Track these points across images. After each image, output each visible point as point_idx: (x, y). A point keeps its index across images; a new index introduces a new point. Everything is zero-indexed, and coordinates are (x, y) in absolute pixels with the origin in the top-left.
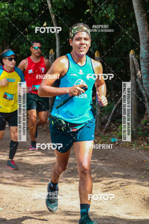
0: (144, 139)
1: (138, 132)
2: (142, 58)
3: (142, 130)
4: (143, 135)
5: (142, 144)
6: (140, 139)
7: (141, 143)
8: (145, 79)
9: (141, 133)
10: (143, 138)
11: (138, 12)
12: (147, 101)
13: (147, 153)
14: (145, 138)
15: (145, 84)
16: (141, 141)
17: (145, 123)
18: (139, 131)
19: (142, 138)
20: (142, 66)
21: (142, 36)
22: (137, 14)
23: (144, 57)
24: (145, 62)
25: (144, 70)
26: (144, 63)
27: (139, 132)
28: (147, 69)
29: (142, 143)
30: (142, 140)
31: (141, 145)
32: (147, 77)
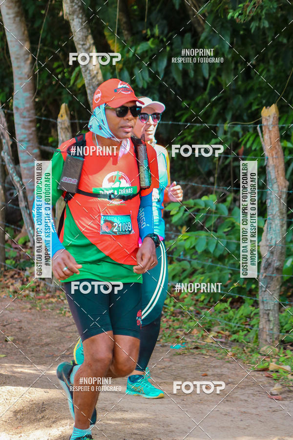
0: (16, 276)
1: (5, 263)
2: (17, 108)
3: (14, 259)
4: (16, 268)
5: (11, 287)
6: (9, 276)
7: (10, 284)
8: (24, 152)
9: (11, 262)
10: (15, 274)
11: (8, 14)
12: (23, 198)
13: (20, 305)
14: (19, 274)
15: (25, 162)
16: (11, 280)
17: (23, 242)
18: (7, 259)
19: (12, 273)
20: (19, 124)
21: (17, 62)
22: (7, 17)
23: (21, 107)
24: (24, 117)
25: (23, 133)
26: (22, 119)
27: (8, 262)
28: (27, 131)
29: (12, 284)
30: (12, 277)
31: (9, 287)
32: (27, 148)
